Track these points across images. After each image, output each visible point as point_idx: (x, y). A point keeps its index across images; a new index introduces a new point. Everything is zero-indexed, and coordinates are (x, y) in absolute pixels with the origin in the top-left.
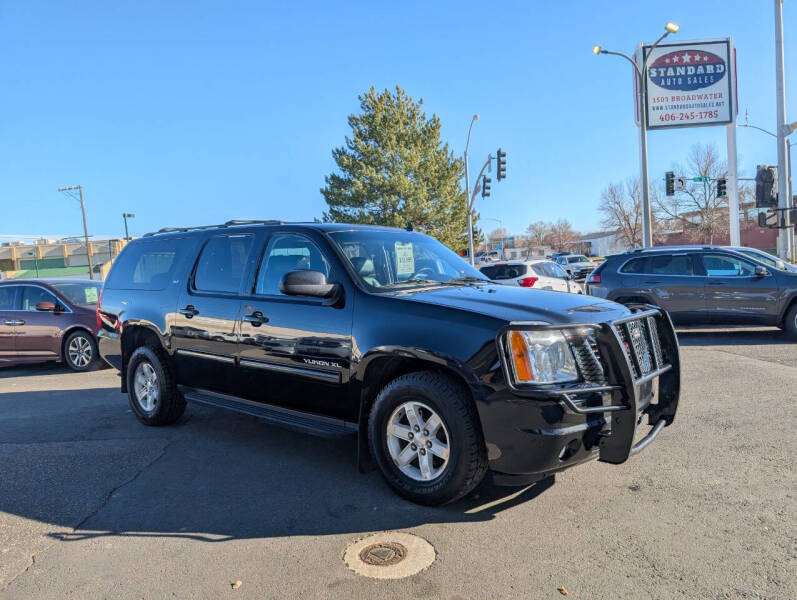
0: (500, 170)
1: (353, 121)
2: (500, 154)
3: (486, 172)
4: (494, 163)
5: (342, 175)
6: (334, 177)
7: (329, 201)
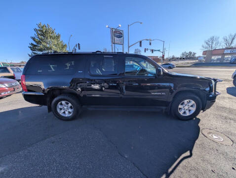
0: (79, 48)
1: (35, 30)
2: (79, 44)
3: (76, 48)
4: (78, 46)
5: (35, 43)
6: (32, 44)
7: (32, 50)
